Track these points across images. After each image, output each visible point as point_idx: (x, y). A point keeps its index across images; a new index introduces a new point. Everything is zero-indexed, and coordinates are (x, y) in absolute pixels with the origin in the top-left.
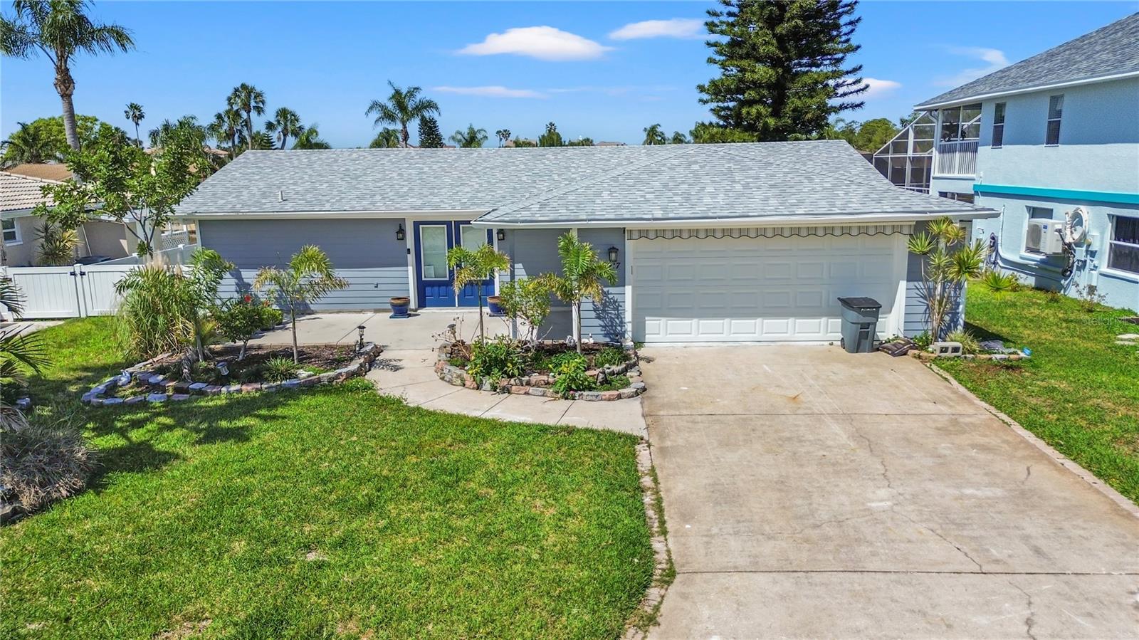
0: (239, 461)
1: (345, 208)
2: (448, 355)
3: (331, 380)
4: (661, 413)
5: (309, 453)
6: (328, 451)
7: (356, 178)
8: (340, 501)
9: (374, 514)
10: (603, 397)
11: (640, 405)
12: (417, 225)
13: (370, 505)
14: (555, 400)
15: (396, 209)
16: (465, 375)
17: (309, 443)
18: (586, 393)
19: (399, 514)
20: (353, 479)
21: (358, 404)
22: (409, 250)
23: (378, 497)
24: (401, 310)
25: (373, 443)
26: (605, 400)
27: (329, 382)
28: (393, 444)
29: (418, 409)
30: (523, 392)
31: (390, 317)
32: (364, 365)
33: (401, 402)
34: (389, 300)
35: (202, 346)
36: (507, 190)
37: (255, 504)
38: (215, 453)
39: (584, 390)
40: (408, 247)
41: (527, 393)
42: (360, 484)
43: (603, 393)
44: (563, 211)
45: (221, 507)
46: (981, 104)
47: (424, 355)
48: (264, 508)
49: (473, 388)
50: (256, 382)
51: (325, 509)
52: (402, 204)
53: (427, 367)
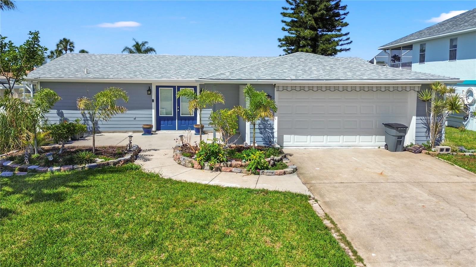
0: (58, 213)
1: (121, 77)
2: (181, 151)
3: (115, 164)
4: (313, 182)
5: (106, 206)
6: (118, 205)
7: (126, 65)
8: (130, 239)
9: (156, 249)
10: (276, 173)
11: (298, 178)
12: (157, 87)
13: (152, 243)
14: (248, 175)
15: (148, 78)
16: (194, 161)
17: (105, 201)
18: (266, 171)
19: (174, 249)
20: (137, 224)
21: (133, 177)
22: (153, 100)
23: (157, 236)
24: (148, 131)
25: (145, 200)
26: (277, 175)
27: (113, 165)
28: (159, 201)
29: (170, 180)
30: (228, 170)
31: (142, 135)
32: (133, 156)
33: (159, 176)
34: (141, 126)
35: (38, 146)
36: (204, 72)
37: (70, 243)
38: (42, 208)
39: (264, 169)
40: (153, 99)
41: (231, 171)
42: (143, 227)
43: (275, 171)
44: (243, 75)
45: (45, 246)
46: (412, 45)
47: (165, 152)
48: (76, 247)
49: (199, 169)
50: (70, 164)
51: (121, 245)
52: (151, 76)
53: (168, 157)
